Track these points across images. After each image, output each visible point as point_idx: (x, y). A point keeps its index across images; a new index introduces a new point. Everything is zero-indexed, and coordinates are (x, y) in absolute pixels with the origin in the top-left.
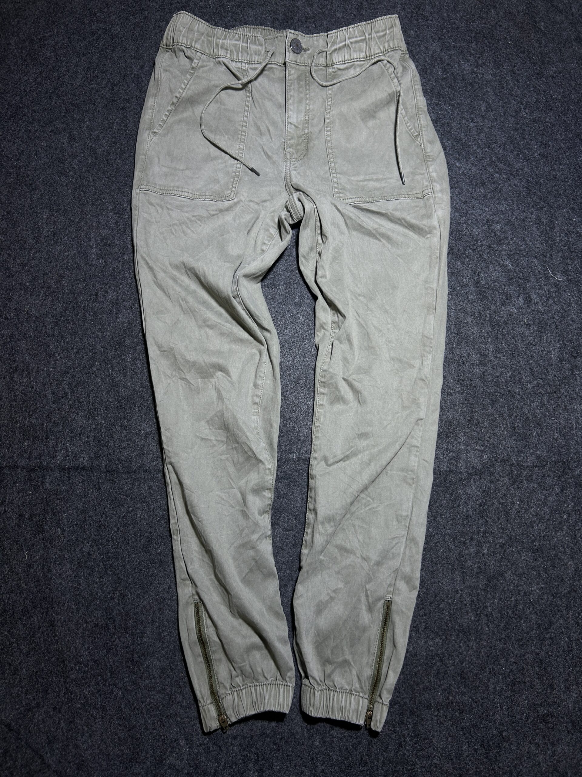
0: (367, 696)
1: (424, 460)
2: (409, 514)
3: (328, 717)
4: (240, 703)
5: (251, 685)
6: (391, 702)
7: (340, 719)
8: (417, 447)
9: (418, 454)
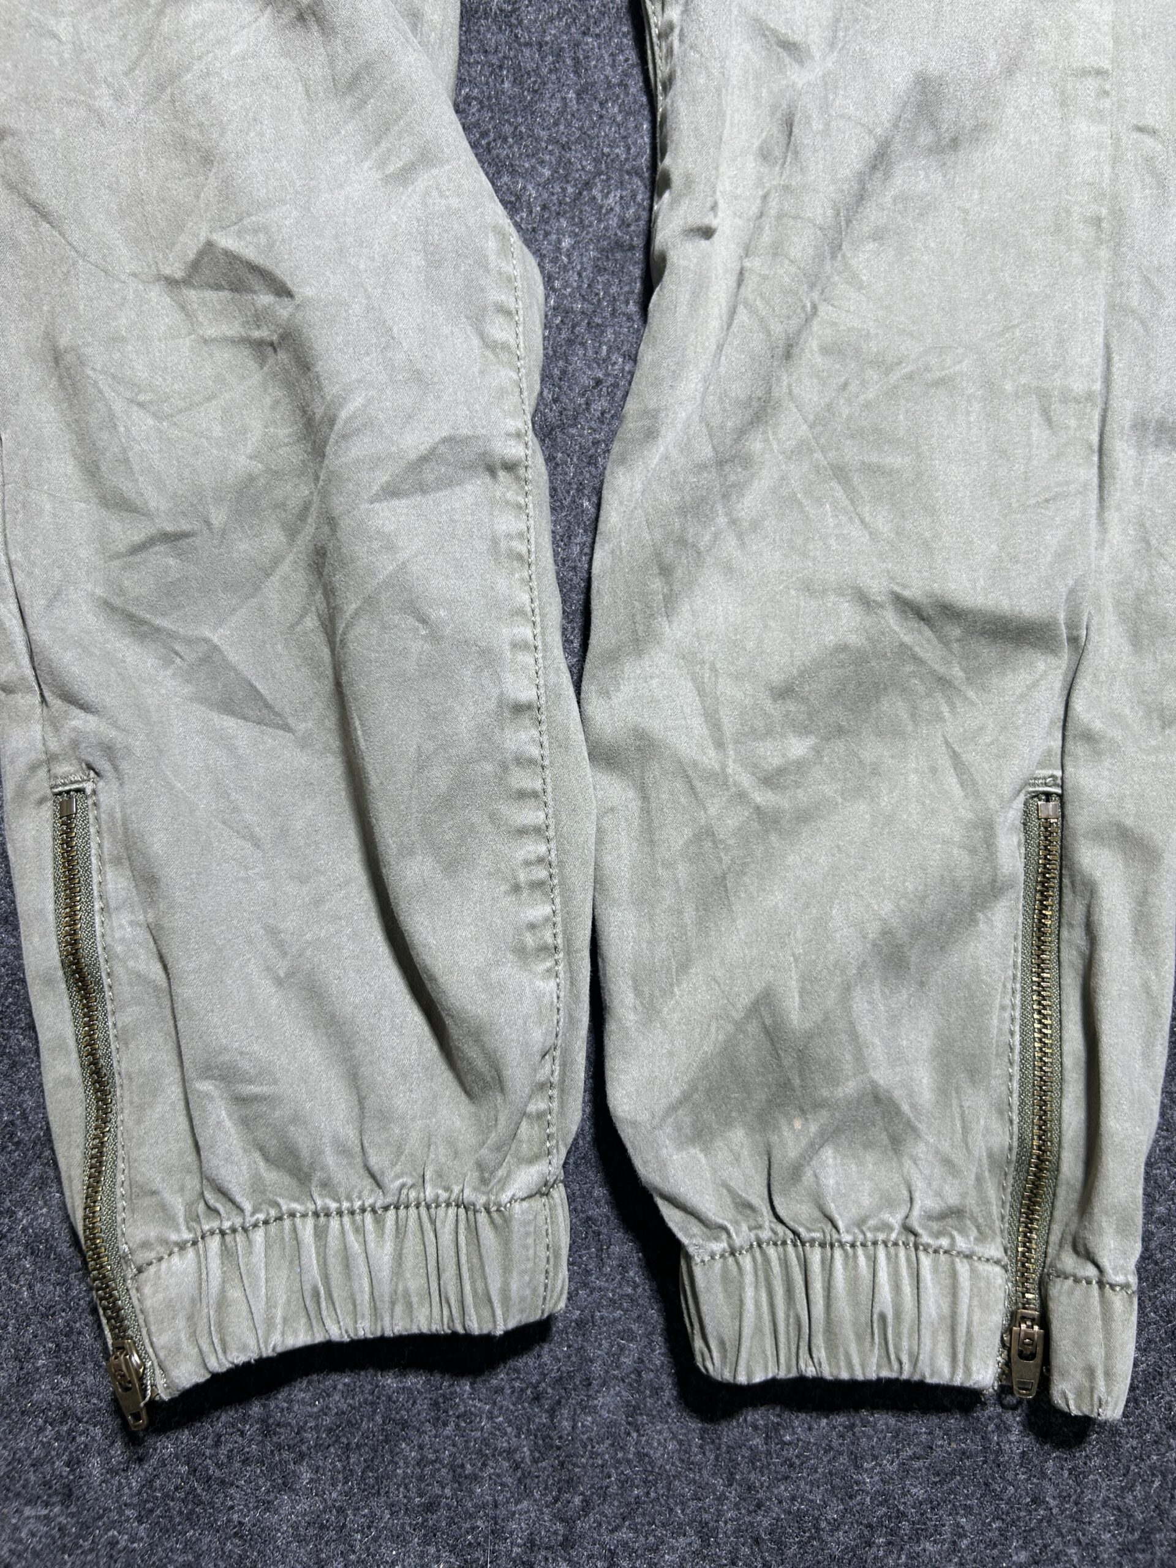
0: (995, 1250)
1: (1140, 129)
2: (1098, 386)
3: (810, 1372)
4: (235, 1294)
5: (295, 1206)
6: (1141, 1270)
7: (872, 1376)
8: (1100, 72)
9: (1106, 103)
